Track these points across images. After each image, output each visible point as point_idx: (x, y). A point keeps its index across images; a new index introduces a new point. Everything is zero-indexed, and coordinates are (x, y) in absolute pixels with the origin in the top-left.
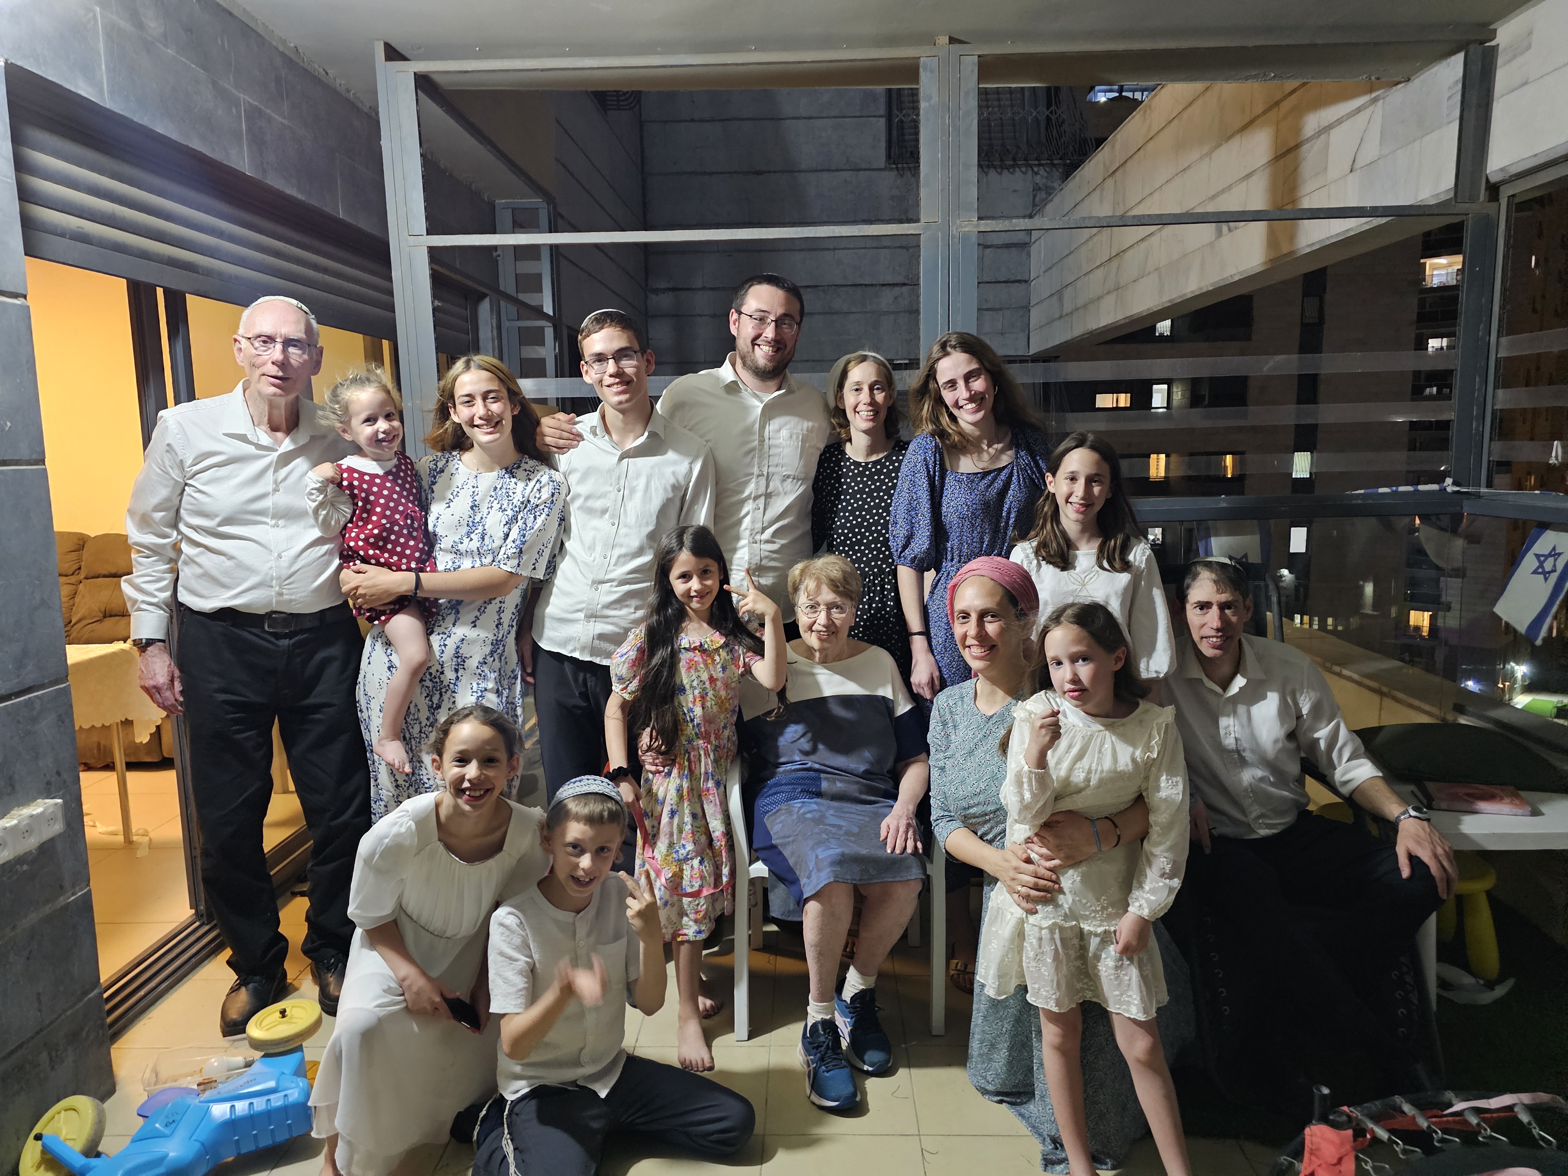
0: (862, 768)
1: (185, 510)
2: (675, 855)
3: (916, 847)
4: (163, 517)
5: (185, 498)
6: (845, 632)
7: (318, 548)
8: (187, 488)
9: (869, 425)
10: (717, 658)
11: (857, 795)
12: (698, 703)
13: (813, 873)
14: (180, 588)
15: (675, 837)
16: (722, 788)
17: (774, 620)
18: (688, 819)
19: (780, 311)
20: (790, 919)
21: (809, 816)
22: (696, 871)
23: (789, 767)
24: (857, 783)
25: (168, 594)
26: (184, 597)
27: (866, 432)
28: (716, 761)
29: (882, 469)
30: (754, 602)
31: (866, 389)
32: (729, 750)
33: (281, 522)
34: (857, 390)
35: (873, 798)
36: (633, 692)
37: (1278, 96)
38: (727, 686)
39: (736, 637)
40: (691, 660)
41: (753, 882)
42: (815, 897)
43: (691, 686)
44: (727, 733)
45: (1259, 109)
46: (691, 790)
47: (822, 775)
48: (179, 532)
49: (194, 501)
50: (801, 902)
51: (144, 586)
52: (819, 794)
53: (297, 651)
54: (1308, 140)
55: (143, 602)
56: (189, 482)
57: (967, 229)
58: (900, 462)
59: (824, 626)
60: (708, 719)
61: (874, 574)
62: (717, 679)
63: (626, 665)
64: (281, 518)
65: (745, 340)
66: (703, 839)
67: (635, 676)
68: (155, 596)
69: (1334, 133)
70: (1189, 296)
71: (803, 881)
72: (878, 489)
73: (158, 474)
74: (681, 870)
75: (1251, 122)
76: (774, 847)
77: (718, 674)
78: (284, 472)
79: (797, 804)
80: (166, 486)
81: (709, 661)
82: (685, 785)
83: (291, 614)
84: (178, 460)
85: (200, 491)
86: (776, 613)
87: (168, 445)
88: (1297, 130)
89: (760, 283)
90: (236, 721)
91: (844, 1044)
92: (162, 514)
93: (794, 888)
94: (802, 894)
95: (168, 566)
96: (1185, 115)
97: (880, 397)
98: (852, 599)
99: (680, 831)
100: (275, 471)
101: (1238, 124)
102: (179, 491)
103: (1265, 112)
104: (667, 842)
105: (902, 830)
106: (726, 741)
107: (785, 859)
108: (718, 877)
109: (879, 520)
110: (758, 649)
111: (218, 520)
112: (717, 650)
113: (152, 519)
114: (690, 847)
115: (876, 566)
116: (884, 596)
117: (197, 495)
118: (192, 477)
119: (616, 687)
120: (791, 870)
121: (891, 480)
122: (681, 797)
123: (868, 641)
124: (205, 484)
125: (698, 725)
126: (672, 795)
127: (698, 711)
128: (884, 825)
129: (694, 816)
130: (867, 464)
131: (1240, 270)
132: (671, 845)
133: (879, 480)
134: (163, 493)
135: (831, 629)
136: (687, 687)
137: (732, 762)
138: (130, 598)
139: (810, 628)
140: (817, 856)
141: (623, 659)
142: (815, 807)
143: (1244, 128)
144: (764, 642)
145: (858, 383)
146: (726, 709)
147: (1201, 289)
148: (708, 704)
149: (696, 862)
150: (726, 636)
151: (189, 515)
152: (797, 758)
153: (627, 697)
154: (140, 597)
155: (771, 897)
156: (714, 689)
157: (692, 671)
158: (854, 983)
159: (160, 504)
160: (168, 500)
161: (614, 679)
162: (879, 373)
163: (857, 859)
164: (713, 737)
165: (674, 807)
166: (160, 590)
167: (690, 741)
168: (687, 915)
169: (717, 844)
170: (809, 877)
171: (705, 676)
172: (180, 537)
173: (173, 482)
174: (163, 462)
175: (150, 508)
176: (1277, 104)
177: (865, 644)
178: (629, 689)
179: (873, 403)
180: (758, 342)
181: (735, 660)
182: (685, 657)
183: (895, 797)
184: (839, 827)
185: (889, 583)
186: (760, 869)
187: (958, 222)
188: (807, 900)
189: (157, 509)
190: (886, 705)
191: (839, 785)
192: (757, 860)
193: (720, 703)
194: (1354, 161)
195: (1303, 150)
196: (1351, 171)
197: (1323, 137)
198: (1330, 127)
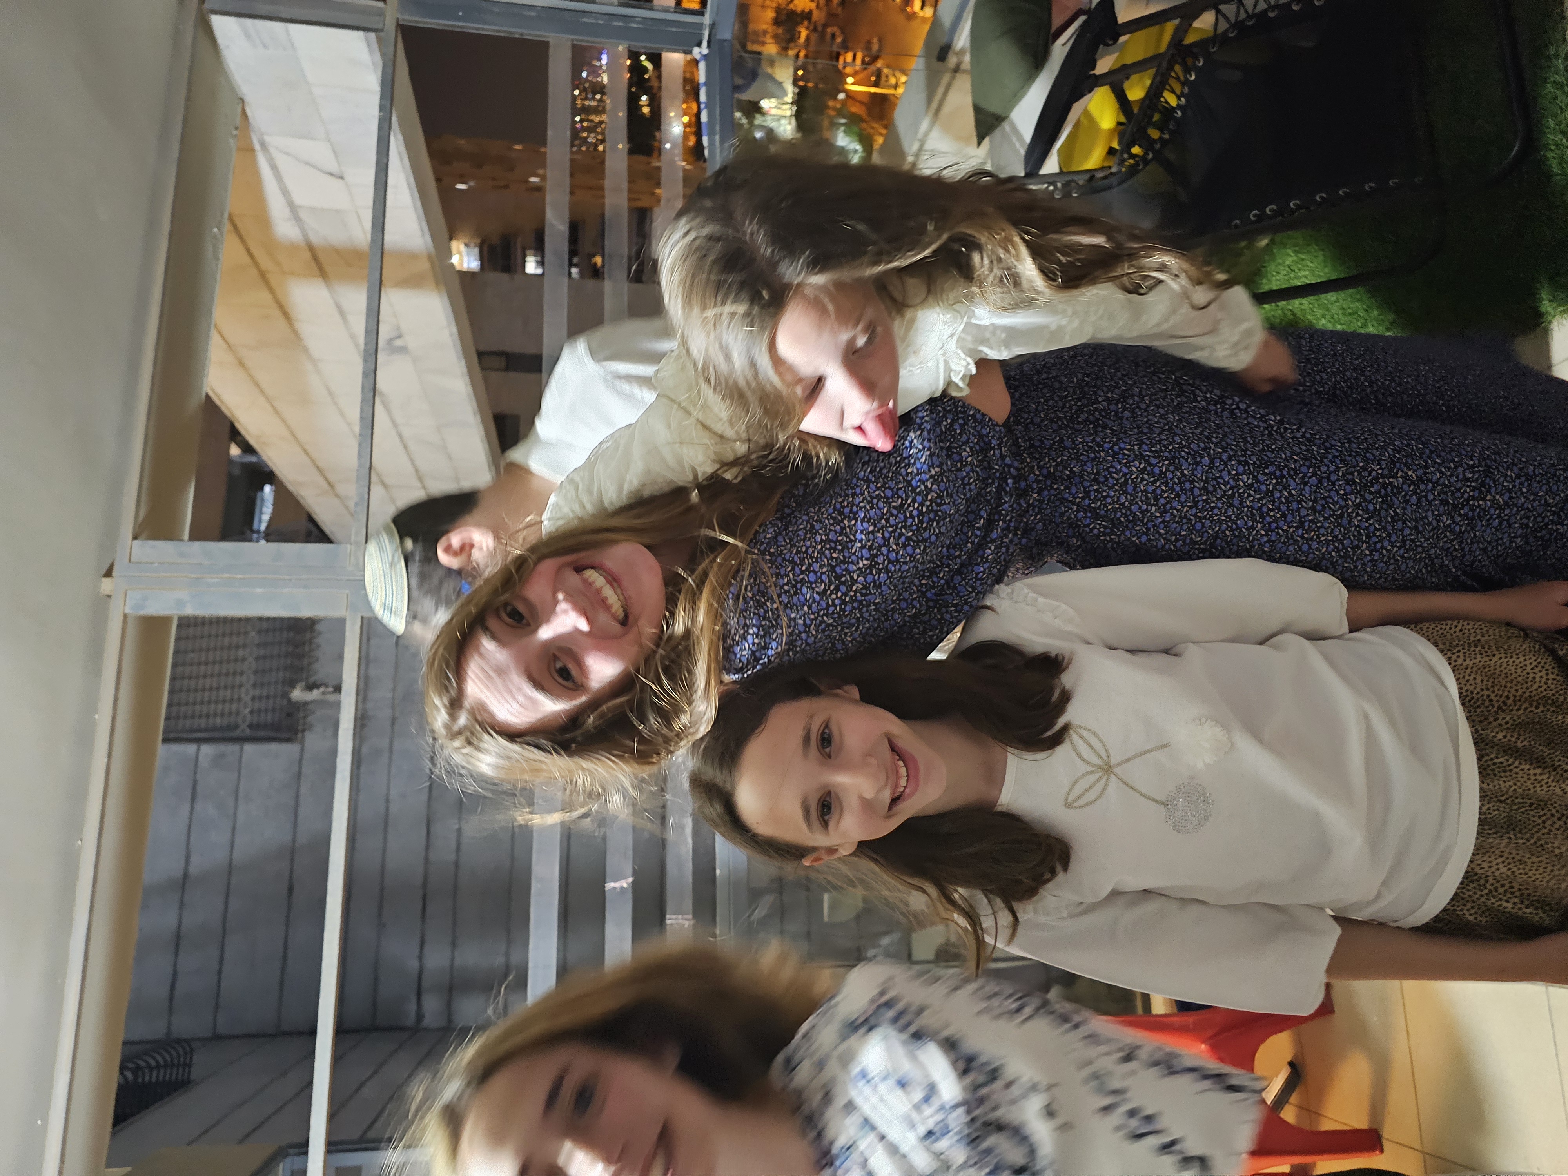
37: (254, 272)
45: (267, 297)
54: (304, 234)
69: (298, 200)
75: (281, 306)
88: (292, 248)
101: (283, 323)
103: (271, 290)
143: (286, 316)
176: (263, 275)
194: (332, 174)
195: (315, 240)
196: (342, 178)
197: (303, 215)
198: (292, 206)
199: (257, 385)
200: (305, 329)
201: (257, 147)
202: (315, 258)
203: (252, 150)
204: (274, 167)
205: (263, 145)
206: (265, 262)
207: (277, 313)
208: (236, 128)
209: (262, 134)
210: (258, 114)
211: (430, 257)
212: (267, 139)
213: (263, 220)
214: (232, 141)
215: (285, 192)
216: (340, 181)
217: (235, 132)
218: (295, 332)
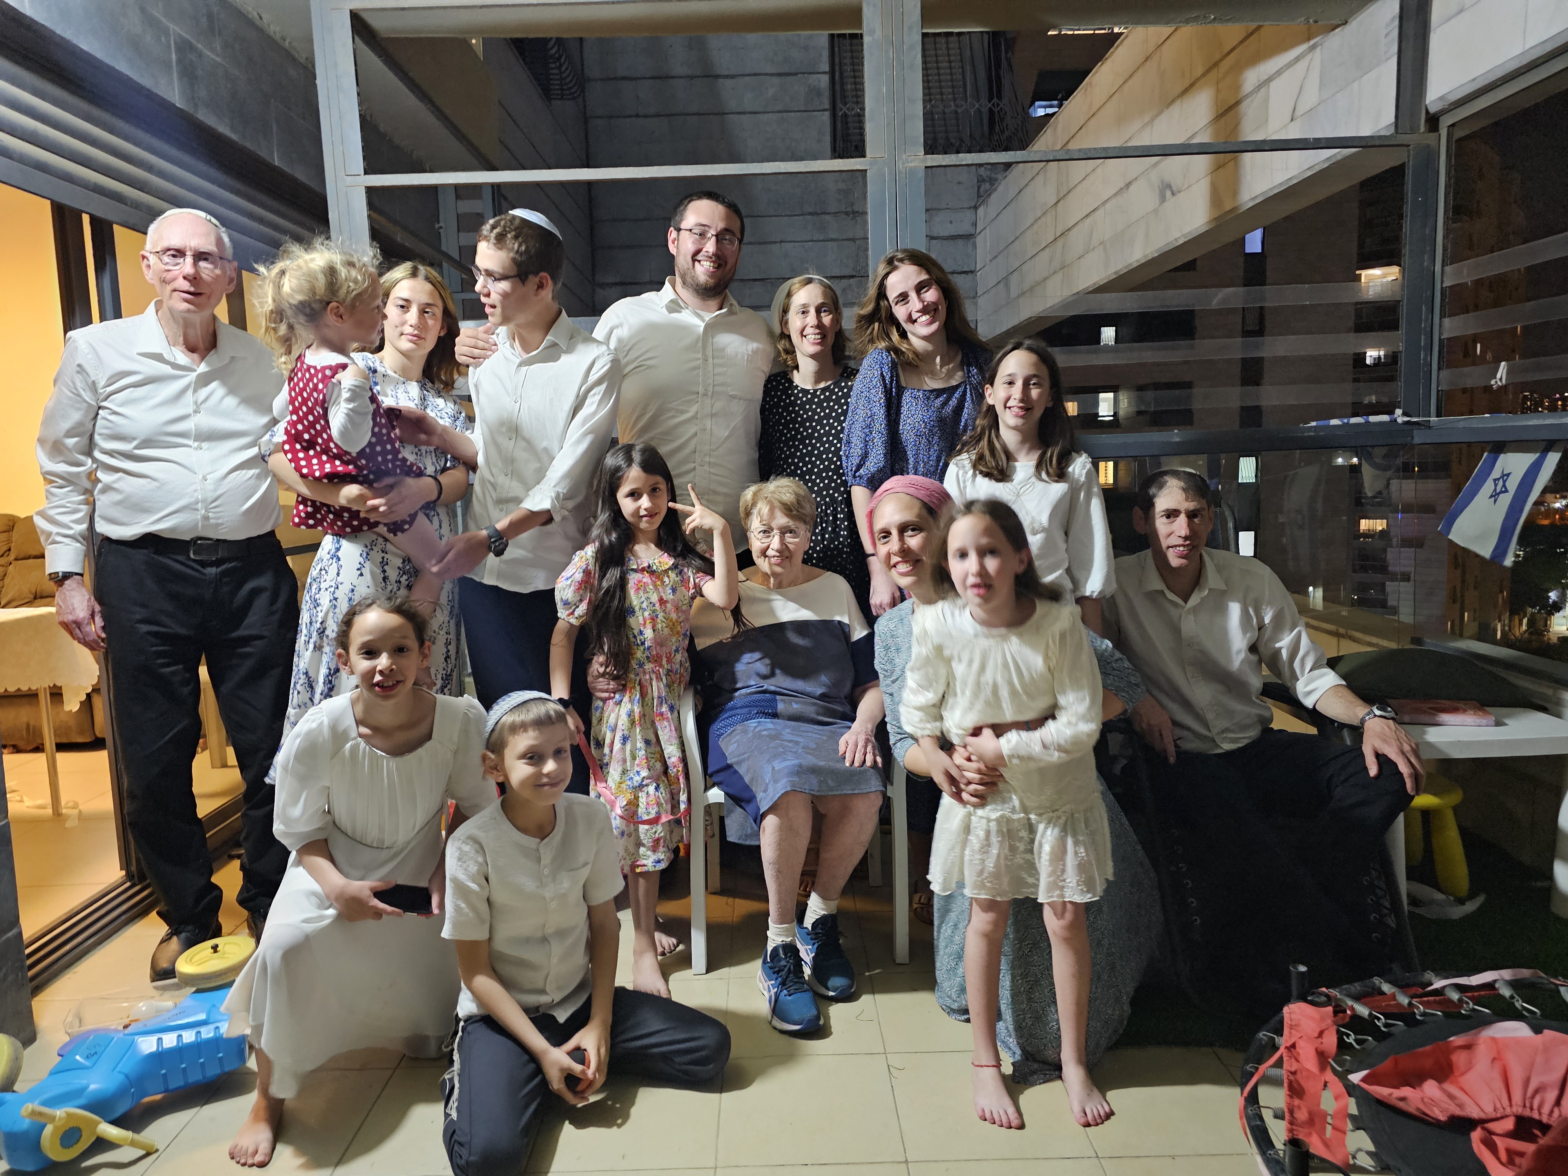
0: (819, 691)
1: (100, 435)
2: (629, 783)
3: (875, 761)
4: (76, 443)
5: (99, 422)
6: (799, 557)
7: (244, 471)
8: (100, 412)
9: (818, 348)
10: (666, 579)
11: (814, 716)
12: (649, 626)
13: (770, 786)
14: (97, 519)
15: (628, 763)
16: (676, 713)
17: (723, 534)
18: (640, 744)
19: (721, 225)
20: (747, 843)
21: (765, 733)
22: (652, 798)
23: (743, 691)
24: (814, 704)
25: (84, 526)
26: (103, 528)
27: (813, 356)
28: (668, 686)
29: (830, 395)
30: (702, 517)
31: (812, 311)
32: (681, 675)
33: (205, 445)
34: (803, 313)
35: (831, 720)
36: (581, 617)
37: (1217, 57)
38: (677, 609)
39: (685, 558)
40: (640, 581)
41: (709, 809)
42: (772, 809)
43: (641, 608)
44: (679, 657)
45: (1200, 71)
46: (643, 716)
47: (778, 697)
48: (95, 460)
49: (109, 424)
50: (759, 818)
51: (60, 518)
52: (775, 715)
53: (225, 580)
54: (1247, 96)
55: (58, 534)
56: (104, 404)
57: (913, 164)
58: (850, 389)
59: (777, 551)
60: (660, 642)
61: (826, 503)
62: (666, 602)
63: (572, 588)
64: (204, 441)
65: (685, 256)
66: (658, 765)
67: (581, 601)
68: (71, 528)
69: (1273, 85)
70: (1135, 265)
71: (760, 796)
72: (827, 416)
73: (70, 398)
74: (637, 798)
75: (1191, 86)
76: (729, 767)
77: (668, 595)
78: (204, 392)
79: (752, 723)
80: (79, 409)
81: (659, 583)
82: (637, 710)
83: (218, 540)
84: (90, 381)
85: (115, 413)
86: (724, 527)
87: (79, 365)
88: (1237, 87)
89: (700, 198)
90: (160, 654)
91: (807, 971)
92: (76, 439)
93: (750, 808)
94: (759, 809)
95: (82, 497)
96: (1126, 86)
97: (827, 319)
98: (805, 522)
99: (634, 758)
100: (195, 391)
101: (1179, 89)
102: (93, 415)
103: (1204, 75)
104: (620, 769)
105: (861, 744)
106: (678, 666)
107: (741, 778)
108: (675, 805)
109: (830, 447)
110: (708, 569)
111: (135, 443)
112: (666, 571)
113: (64, 445)
114: (644, 773)
115: (828, 495)
116: (837, 526)
117: (113, 418)
118: (106, 399)
119: (562, 613)
120: (747, 788)
121: (841, 406)
122: (633, 723)
123: (823, 568)
124: (121, 405)
125: (649, 648)
126: (623, 720)
127: (649, 633)
128: (842, 741)
129: (647, 742)
130: (816, 391)
131: (1185, 232)
132: (624, 772)
133: (828, 407)
134: (76, 416)
135: (785, 553)
136: (637, 609)
137: (685, 689)
138: (43, 531)
139: (764, 553)
140: (773, 768)
141: (569, 582)
142: (771, 726)
143: (1185, 92)
144: (713, 563)
145: (805, 306)
146: (678, 633)
147: (1145, 256)
148: (659, 626)
149: (651, 789)
150: (675, 557)
151: (104, 439)
152: (753, 683)
153: (574, 621)
154: (54, 529)
155: (727, 822)
156: (664, 611)
157: (641, 592)
158: (816, 908)
159: (73, 428)
160: (80, 424)
161: (559, 605)
162: (825, 294)
163: (814, 770)
164: (664, 662)
165: (626, 732)
166: (77, 522)
167: (641, 665)
168: (643, 845)
169: (672, 771)
170: (765, 791)
171: (655, 598)
172: (95, 466)
173: (85, 405)
174: (74, 383)
175: (62, 433)
176: (1216, 64)
177: (818, 570)
178: (576, 614)
179: (820, 326)
180: (699, 257)
181: (685, 582)
182: (633, 579)
183: (853, 720)
184: (797, 743)
185: (842, 512)
186: (716, 795)
187: (904, 157)
188: (763, 816)
189: (69, 434)
190: (842, 630)
191: (795, 706)
192: (713, 786)
193: (672, 626)
194: (1293, 110)
195: (1244, 106)
197: (1263, 90)
198: (1270, 80)
200: (1175, 108)
201: (1311, 43)
202: (1230, 108)
203: (1307, 38)
204: (1297, 59)
205: (1313, 48)
206: (1225, 65)
209: (1321, 45)
210: (1336, 39)
211: (1232, 208)
212: (1318, 49)
213: (1257, 57)
215: (1279, 73)
216: (1290, 118)
218: (1173, 101)
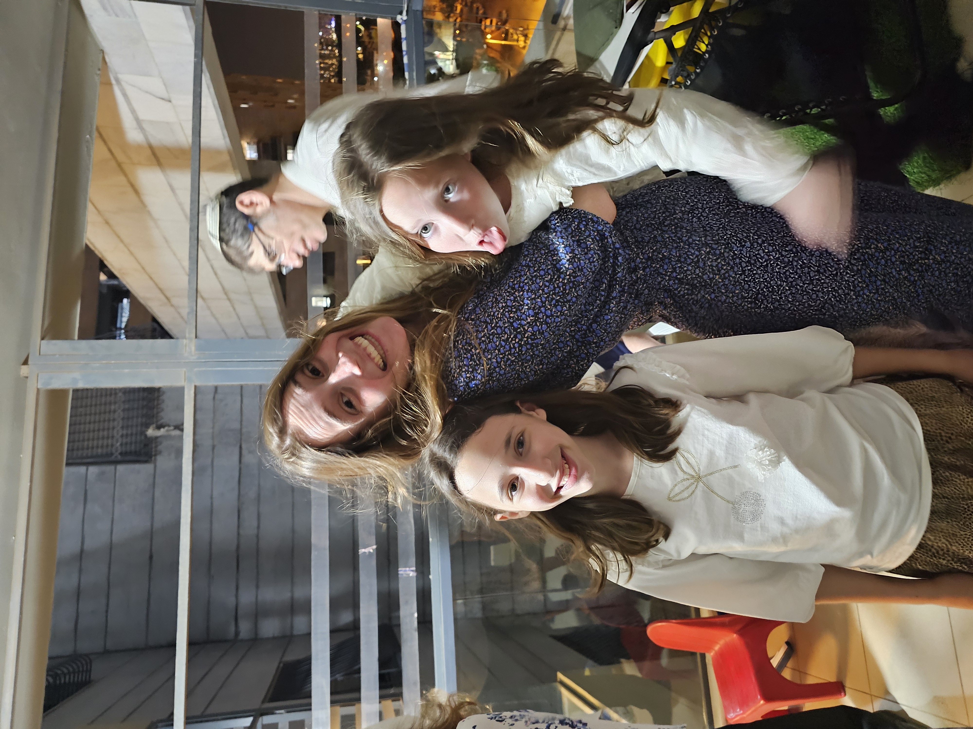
37: (114, 163)
45: (123, 180)
54: (146, 138)
69: (141, 116)
75: (133, 186)
88: (139, 147)
101: (134, 197)
103: (126, 175)
143: (136, 192)
176: (119, 165)
194: (163, 99)
195: (153, 142)
196: (170, 101)
197: (145, 126)
198: (138, 120)
199: (119, 237)
200: (148, 199)
201: (113, 82)
202: (154, 154)
203: (110, 84)
204: (125, 95)
205: (118, 81)
206: (121, 157)
207: (130, 189)
208: (99, 70)
209: (116, 73)
210: (113, 60)
211: (229, 152)
212: (120, 76)
213: (119, 130)
214: (97, 78)
215: (133, 111)
216: (169, 104)
217: (98, 72)
218: (142, 202)
